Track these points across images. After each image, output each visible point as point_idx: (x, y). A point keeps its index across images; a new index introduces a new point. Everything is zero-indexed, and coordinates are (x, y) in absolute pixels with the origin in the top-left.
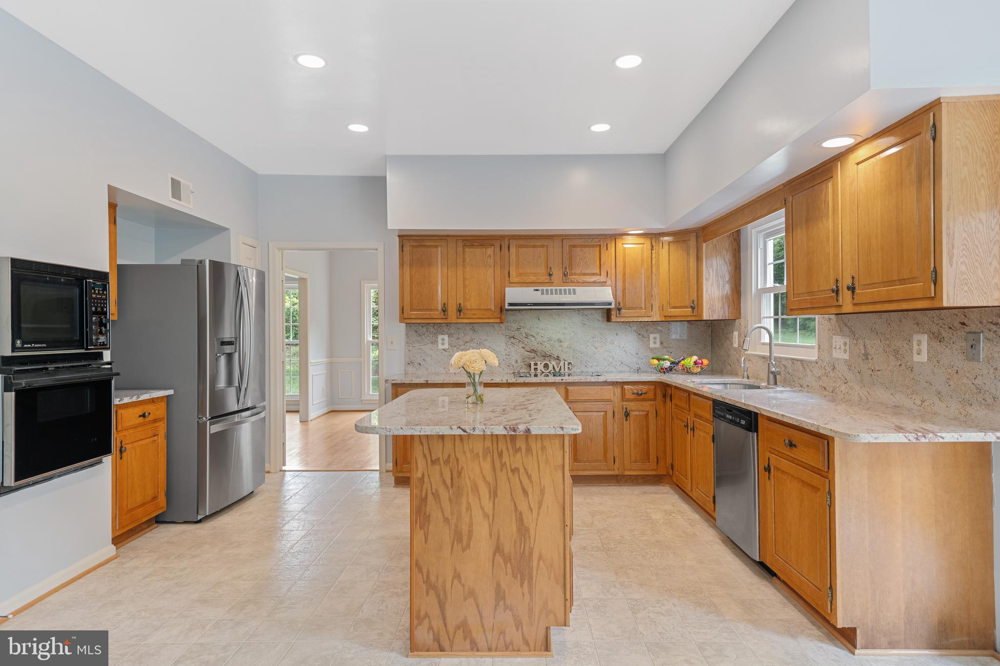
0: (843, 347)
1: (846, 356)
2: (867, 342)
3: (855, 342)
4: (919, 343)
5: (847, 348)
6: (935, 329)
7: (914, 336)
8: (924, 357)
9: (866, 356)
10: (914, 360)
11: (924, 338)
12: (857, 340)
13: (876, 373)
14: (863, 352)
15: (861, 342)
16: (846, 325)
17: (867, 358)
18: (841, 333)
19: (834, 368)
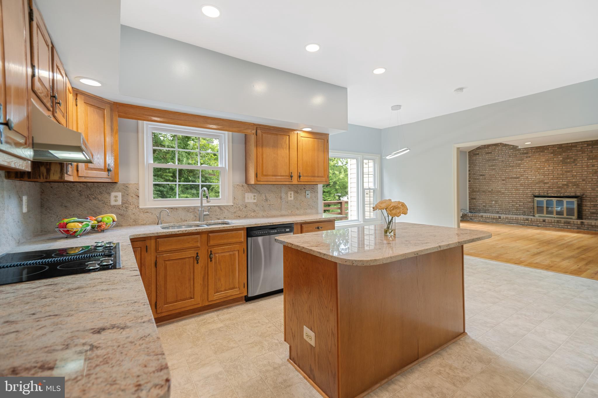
0: (253, 197)
1: (255, 201)
2: (267, 195)
3: (260, 195)
4: (291, 194)
5: (256, 198)
6: (296, 190)
7: (289, 192)
8: (292, 198)
9: (267, 200)
10: (289, 199)
11: (292, 193)
12: (261, 194)
13: (272, 206)
14: (265, 198)
15: (263, 195)
16: (254, 188)
17: (267, 201)
18: (251, 191)
19: (246, 207)
